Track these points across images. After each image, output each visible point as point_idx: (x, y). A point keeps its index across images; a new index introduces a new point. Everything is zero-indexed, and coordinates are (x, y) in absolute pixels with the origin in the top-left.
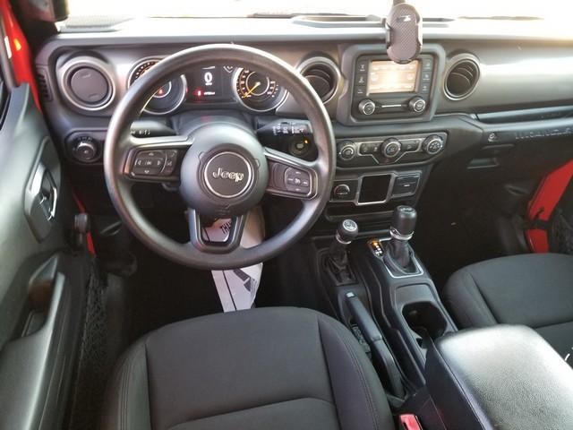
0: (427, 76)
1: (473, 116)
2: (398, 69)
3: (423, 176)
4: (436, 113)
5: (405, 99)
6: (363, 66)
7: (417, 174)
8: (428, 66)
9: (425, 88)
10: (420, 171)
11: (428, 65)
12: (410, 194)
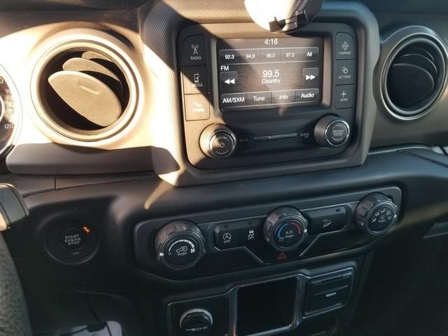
0: (345, 70)
1: (437, 150)
2: (281, 57)
3: (358, 272)
4: (371, 149)
5: (304, 122)
6: (195, 49)
7: (347, 269)
8: (345, 48)
9: (344, 96)
10: (353, 263)
11: (345, 46)
12: (338, 306)
